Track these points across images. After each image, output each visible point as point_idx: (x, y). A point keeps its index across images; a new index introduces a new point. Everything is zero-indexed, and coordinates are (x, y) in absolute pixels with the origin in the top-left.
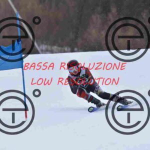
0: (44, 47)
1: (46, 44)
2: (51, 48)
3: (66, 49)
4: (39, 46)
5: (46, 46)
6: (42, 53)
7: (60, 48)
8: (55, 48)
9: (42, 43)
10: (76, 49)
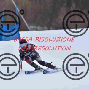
0: (32, 27)
3: (45, 28)
4: (29, 26)
5: (33, 26)
7: (41, 28)
8: (39, 27)
9: (31, 25)
10: (51, 28)
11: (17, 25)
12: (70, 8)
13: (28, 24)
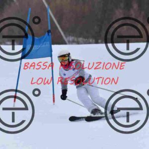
0: (71, 39)
1: (73, 36)
2: (77, 39)
3: (91, 40)
4: (66, 37)
5: (73, 38)
6: (69, 44)
7: (85, 40)
8: (80, 39)
9: (70, 35)
10: (100, 41)
11: (48, 35)
12: (129, 10)
13: (65, 34)
